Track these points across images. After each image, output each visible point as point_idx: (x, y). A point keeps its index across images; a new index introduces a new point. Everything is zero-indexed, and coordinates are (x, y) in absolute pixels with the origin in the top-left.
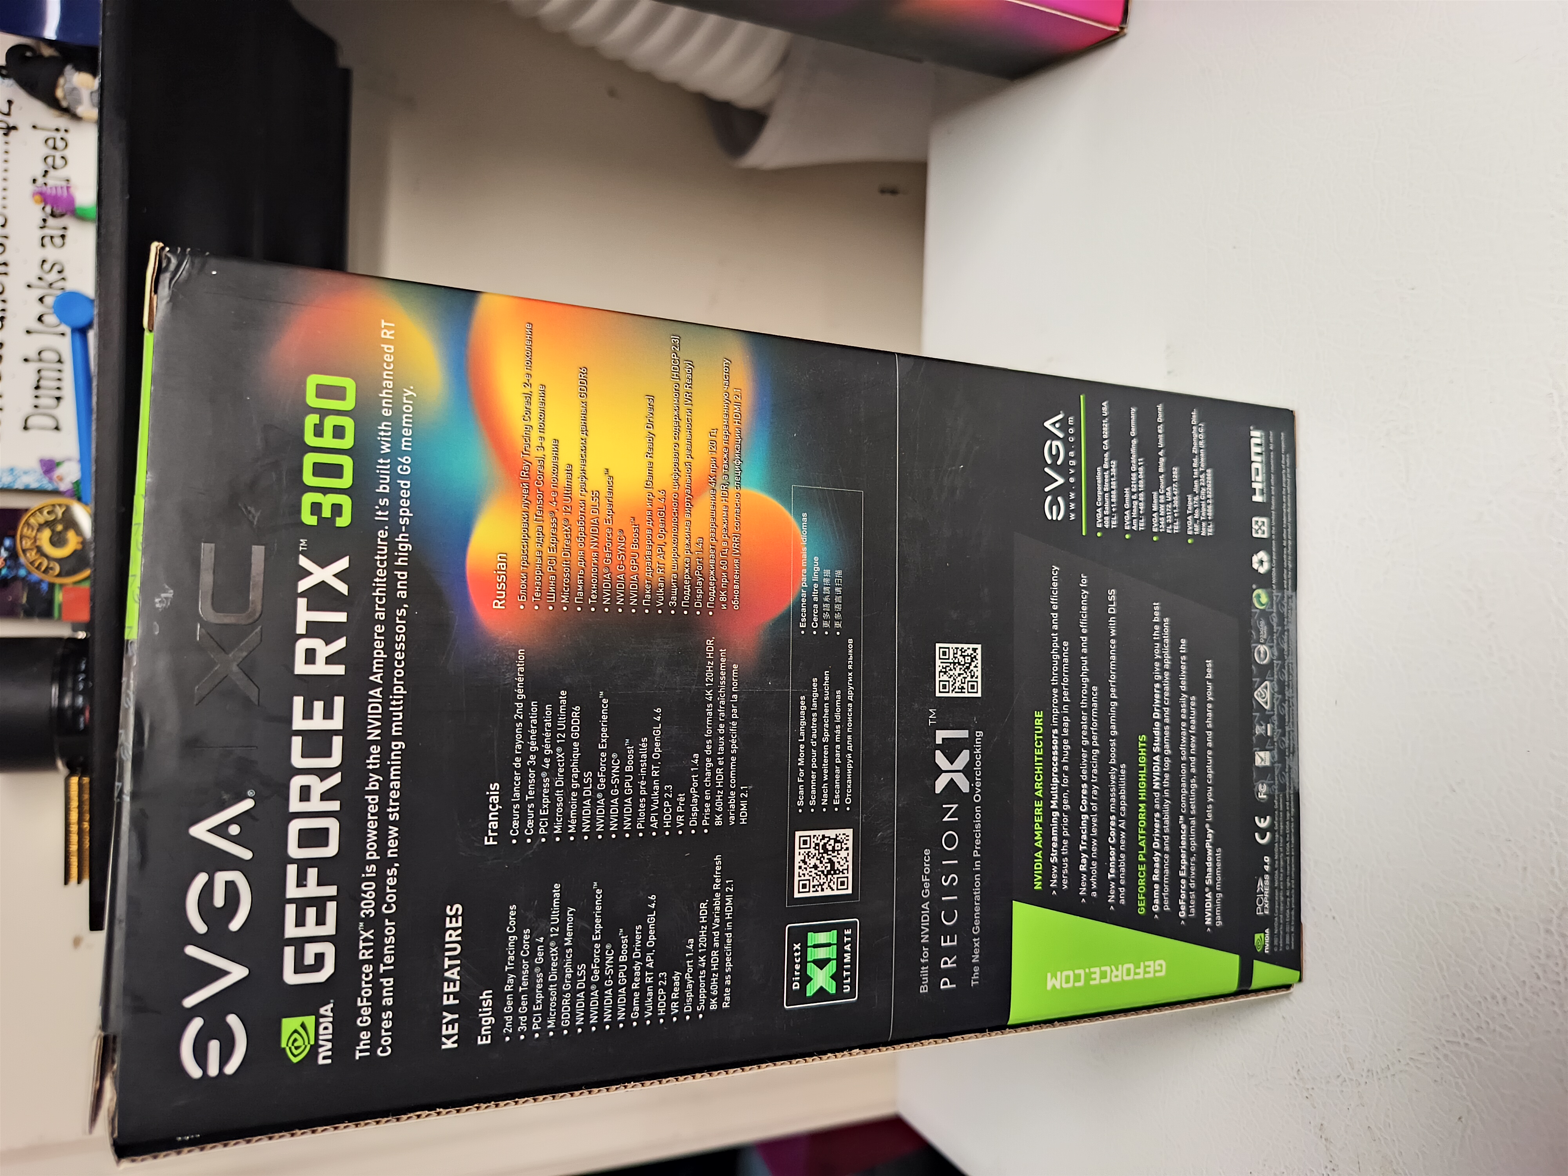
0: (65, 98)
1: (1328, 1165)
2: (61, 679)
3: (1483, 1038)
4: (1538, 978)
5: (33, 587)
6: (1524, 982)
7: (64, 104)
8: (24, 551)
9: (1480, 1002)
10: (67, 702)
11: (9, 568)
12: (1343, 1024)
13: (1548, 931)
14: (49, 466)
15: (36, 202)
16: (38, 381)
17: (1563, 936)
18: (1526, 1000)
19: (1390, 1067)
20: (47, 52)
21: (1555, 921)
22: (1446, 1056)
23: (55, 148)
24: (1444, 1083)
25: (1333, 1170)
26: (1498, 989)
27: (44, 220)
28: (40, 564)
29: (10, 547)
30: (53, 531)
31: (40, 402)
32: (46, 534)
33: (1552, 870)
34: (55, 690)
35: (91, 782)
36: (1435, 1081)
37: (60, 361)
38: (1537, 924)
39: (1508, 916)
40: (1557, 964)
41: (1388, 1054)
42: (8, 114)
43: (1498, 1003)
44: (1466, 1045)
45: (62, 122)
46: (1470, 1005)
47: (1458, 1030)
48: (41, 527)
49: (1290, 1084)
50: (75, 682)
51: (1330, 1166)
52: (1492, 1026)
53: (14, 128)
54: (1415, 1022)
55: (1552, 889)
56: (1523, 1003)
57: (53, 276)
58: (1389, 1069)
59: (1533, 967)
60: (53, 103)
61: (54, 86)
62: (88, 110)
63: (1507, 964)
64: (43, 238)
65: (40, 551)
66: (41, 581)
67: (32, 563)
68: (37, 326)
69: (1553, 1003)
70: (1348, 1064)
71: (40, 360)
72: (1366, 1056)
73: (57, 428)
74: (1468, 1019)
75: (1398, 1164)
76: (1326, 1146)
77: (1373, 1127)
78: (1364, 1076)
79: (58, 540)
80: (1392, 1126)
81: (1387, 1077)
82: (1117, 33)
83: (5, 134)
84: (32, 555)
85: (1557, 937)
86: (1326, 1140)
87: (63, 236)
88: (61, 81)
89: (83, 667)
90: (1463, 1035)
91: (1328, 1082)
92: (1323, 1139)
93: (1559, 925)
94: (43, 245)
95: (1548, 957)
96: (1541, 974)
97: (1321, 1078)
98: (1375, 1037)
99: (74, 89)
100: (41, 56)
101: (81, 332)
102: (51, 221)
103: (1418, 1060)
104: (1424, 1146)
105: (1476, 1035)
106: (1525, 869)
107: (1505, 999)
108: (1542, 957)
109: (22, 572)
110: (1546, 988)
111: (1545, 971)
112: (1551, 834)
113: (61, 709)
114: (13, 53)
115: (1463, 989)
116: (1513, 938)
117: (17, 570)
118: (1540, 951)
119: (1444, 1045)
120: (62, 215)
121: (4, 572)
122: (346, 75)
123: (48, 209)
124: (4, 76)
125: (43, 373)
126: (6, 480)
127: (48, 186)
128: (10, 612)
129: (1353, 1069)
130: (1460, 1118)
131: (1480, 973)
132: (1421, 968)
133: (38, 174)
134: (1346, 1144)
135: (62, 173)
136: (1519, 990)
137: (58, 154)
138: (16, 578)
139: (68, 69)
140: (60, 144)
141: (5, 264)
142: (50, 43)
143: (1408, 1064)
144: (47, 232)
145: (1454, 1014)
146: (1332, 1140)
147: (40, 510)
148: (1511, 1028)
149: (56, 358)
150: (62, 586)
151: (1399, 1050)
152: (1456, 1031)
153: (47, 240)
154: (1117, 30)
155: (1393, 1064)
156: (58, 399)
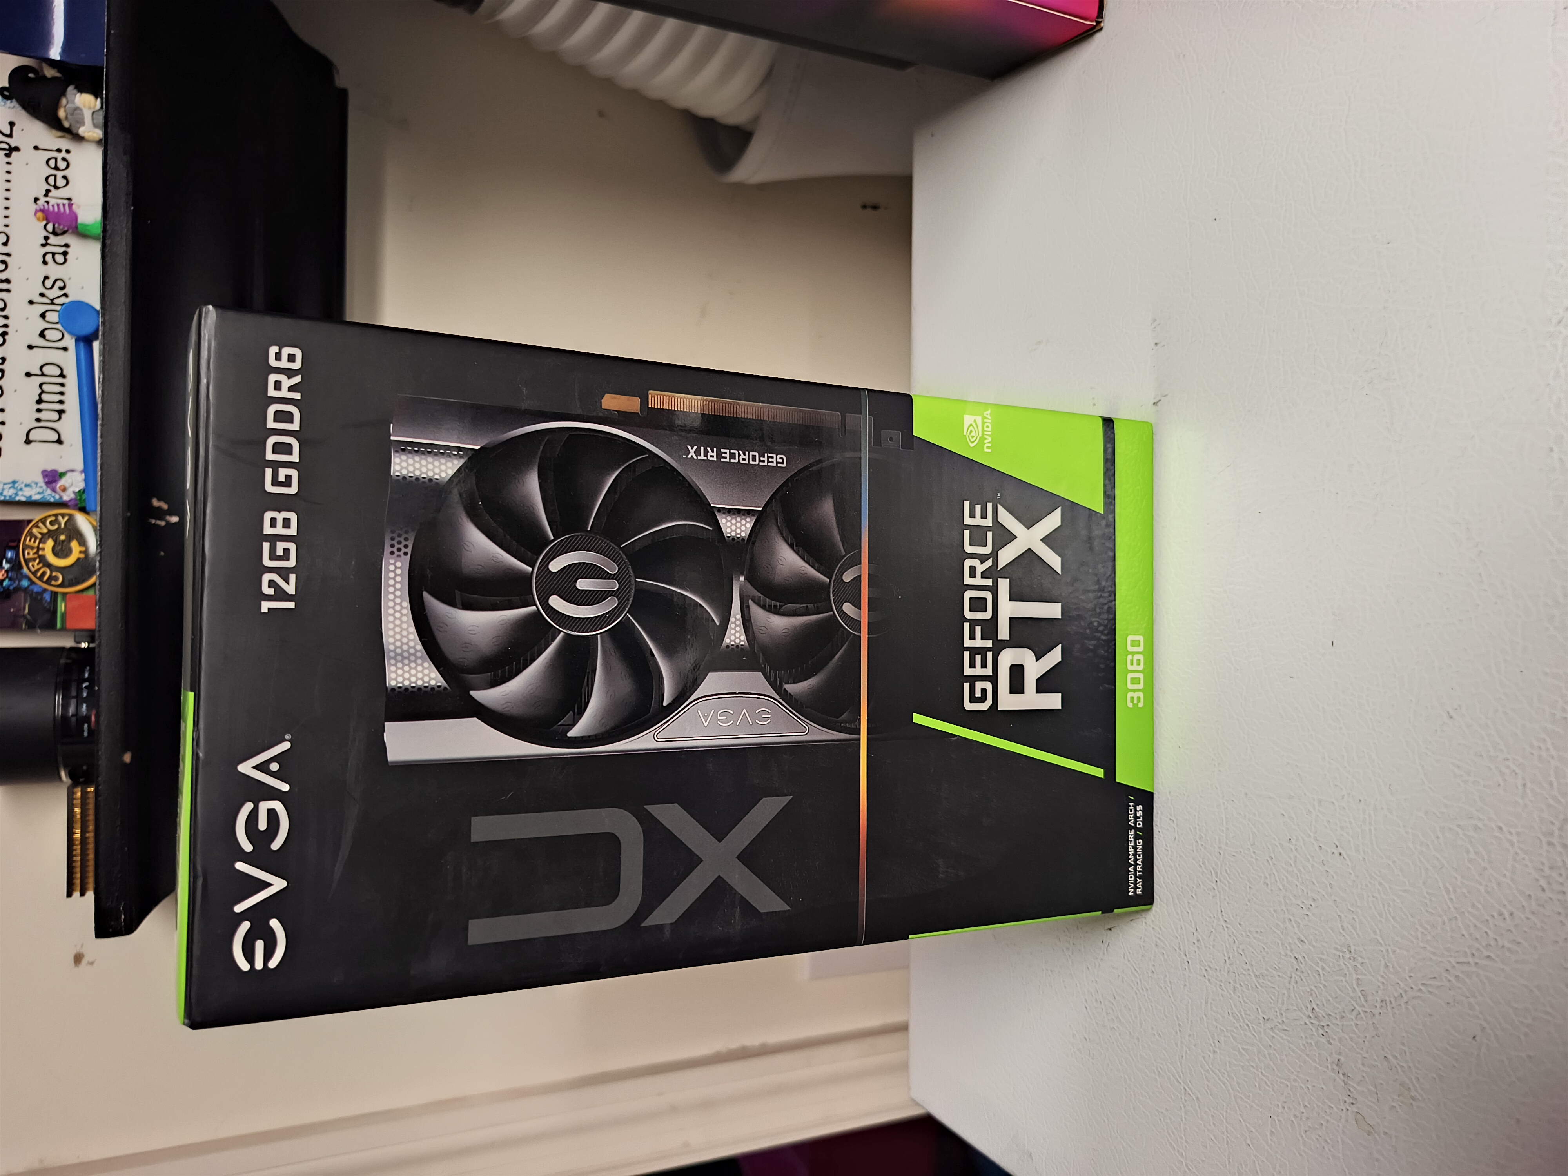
0: (66, 118)
1: (1346, 1099)
2: (64, 688)
3: (1491, 955)
4: (1543, 890)
5: (36, 598)
6: (1530, 896)
7: (66, 124)
8: (27, 561)
9: (1487, 920)
10: (72, 710)
11: (10, 579)
12: (1354, 958)
13: (1550, 844)
14: (52, 478)
15: (38, 219)
16: (40, 395)
17: (1564, 846)
18: (1533, 913)
19: (1403, 995)
20: (50, 72)
21: (1557, 833)
22: (1457, 977)
23: (56, 168)
24: (1456, 1004)
25: (1352, 1103)
26: (1505, 906)
27: (46, 238)
28: (44, 574)
29: (11, 558)
30: (55, 541)
31: (42, 415)
32: (50, 543)
33: (1551, 784)
34: (59, 699)
35: (96, 790)
36: (1448, 1003)
37: (62, 375)
38: (1539, 838)
39: (1511, 833)
40: (1561, 875)
41: (1399, 982)
42: (10, 136)
43: (1504, 919)
44: (1476, 963)
45: (64, 143)
46: (1479, 925)
47: (1467, 950)
48: (44, 538)
49: (1306, 1024)
50: (80, 690)
51: (1349, 1100)
52: (1500, 943)
53: (17, 149)
54: (1425, 947)
55: (1552, 802)
56: (1530, 916)
57: (55, 293)
58: (1402, 997)
59: (1537, 880)
60: (54, 123)
61: (56, 106)
62: (91, 130)
63: (1513, 880)
64: (44, 255)
65: (43, 560)
66: (45, 590)
67: (34, 573)
68: (41, 342)
69: (1559, 914)
70: (1361, 997)
71: (43, 375)
72: (1379, 987)
73: (59, 441)
74: (1477, 939)
75: (1416, 1090)
76: (1344, 1081)
77: (1389, 1056)
78: (1378, 1006)
79: (61, 551)
80: (1408, 1053)
81: (1400, 1005)
82: (1094, 27)
83: (7, 155)
84: (35, 565)
85: (1559, 848)
86: (1344, 1075)
87: (65, 254)
88: (64, 101)
89: (87, 675)
90: (1473, 955)
91: (1343, 1017)
92: (1341, 1075)
93: (1561, 836)
94: (45, 263)
95: (1552, 868)
96: (1545, 886)
97: (1336, 1013)
98: (1387, 966)
99: (77, 109)
100: (45, 77)
101: (85, 341)
102: (53, 240)
103: (1429, 985)
104: (1440, 1069)
105: (1486, 953)
106: (1524, 785)
107: (1512, 914)
108: (1546, 869)
109: (25, 583)
110: (1551, 899)
111: (1549, 883)
112: (1548, 750)
113: (65, 717)
114: (16, 74)
115: (1470, 909)
116: (1517, 853)
117: (19, 581)
118: (1543, 864)
119: (1454, 967)
120: (64, 233)
121: (5, 583)
122: (343, 94)
123: (50, 227)
124: (5, 97)
125: (44, 387)
126: (9, 493)
127: (50, 204)
128: (12, 626)
129: (1367, 1001)
130: (1474, 1037)
131: (1487, 892)
132: (1428, 893)
133: (40, 194)
134: (1363, 1077)
135: (64, 193)
136: (1525, 903)
137: (60, 174)
138: (18, 589)
139: (71, 89)
140: (62, 165)
141: (8, 281)
142: (53, 63)
143: (1420, 990)
144: (48, 249)
145: (1463, 935)
146: (1349, 1075)
147: (43, 521)
148: (1519, 943)
149: (58, 372)
150: (64, 595)
151: (1411, 977)
152: (1466, 952)
153: (49, 258)
154: (1094, 23)
155: (1406, 991)
156: (61, 412)
